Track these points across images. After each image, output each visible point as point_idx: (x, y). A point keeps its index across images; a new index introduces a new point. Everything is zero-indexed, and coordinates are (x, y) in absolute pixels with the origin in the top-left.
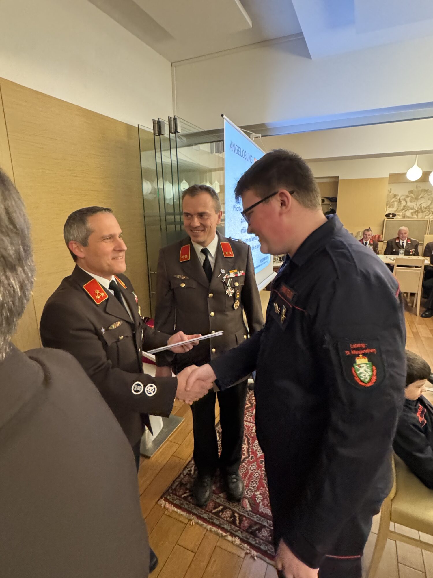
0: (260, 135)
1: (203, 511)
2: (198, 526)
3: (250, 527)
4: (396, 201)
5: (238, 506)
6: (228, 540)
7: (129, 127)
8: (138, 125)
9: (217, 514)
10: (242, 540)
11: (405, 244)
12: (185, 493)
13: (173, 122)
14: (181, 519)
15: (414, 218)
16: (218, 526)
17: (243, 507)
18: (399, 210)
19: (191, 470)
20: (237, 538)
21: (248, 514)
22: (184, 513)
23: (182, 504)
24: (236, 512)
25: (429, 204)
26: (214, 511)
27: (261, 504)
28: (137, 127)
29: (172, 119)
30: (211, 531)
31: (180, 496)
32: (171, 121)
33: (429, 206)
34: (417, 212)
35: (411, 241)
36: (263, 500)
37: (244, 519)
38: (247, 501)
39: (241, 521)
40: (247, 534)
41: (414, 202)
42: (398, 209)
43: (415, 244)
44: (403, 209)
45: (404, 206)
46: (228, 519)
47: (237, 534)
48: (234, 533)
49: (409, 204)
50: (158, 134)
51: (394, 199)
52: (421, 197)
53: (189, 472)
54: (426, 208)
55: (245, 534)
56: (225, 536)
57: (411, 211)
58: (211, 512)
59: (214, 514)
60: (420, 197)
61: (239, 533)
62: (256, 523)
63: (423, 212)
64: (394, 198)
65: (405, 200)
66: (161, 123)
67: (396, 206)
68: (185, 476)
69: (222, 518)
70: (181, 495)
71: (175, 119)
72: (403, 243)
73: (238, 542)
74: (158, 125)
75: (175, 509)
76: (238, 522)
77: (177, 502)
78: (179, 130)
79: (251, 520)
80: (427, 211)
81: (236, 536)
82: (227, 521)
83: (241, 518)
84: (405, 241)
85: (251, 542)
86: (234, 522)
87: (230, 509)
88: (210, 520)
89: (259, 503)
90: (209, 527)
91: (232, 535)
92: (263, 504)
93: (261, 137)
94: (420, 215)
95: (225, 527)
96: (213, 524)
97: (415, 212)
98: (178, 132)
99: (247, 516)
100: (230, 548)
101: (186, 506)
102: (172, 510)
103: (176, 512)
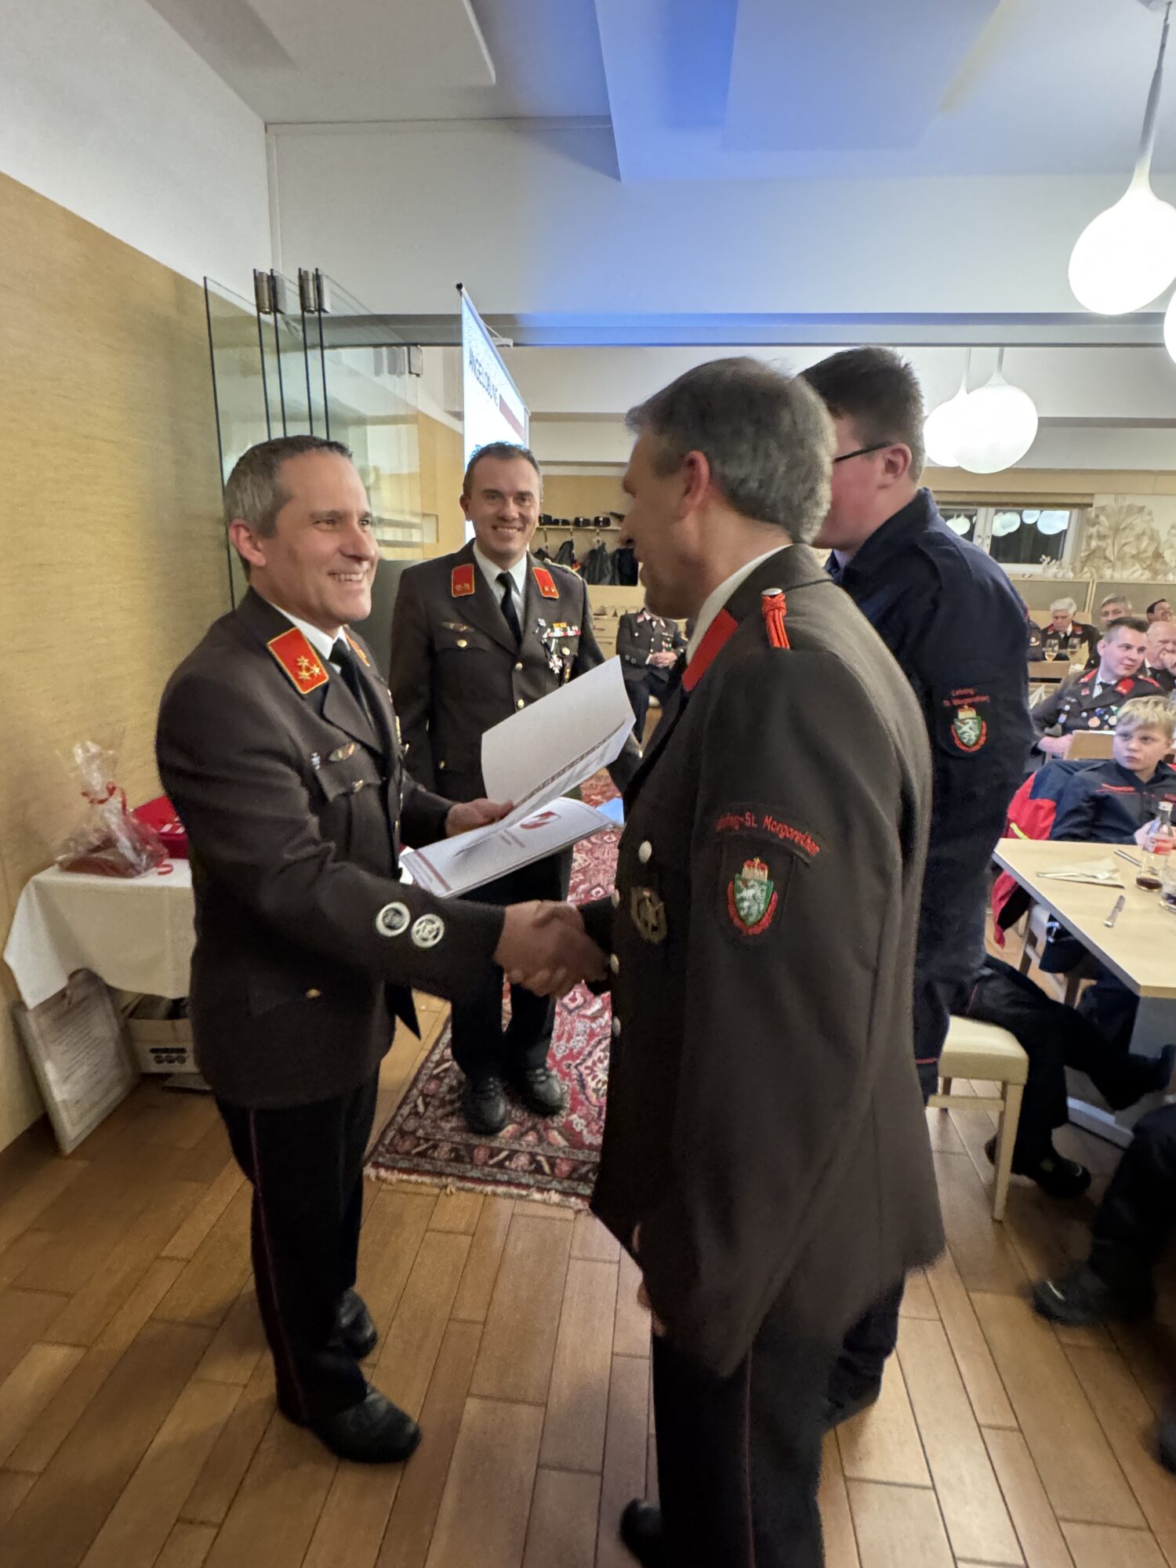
0: (511, 342)
1: (469, 1166)
2: (463, 1194)
3: (574, 1170)
5: (538, 1146)
6: (534, 1201)
7: (179, 282)
8: (205, 278)
9: (500, 1165)
10: (565, 1193)
12: (418, 1145)
13: (310, 284)
14: (424, 1189)
16: (509, 1183)
17: (550, 1144)
19: (416, 1106)
20: (553, 1192)
21: (564, 1152)
22: (427, 1179)
23: (418, 1165)
24: (537, 1154)
26: (491, 1162)
27: (585, 1132)
28: (202, 284)
29: (310, 277)
30: (494, 1194)
31: (408, 1153)
32: (307, 279)
36: (588, 1125)
37: (558, 1161)
38: (555, 1133)
39: (552, 1166)
40: (570, 1182)
46: (525, 1168)
47: (548, 1186)
48: (544, 1186)
50: (270, 308)
53: (413, 1111)
55: (566, 1184)
56: (527, 1195)
58: (485, 1164)
59: (492, 1166)
61: (555, 1184)
62: (584, 1163)
66: (279, 283)
68: (408, 1116)
69: (511, 1169)
70: (411, 1150)
71: (317, 277)
73: (555, 1197)
74: (268, 288)
75: (405, 1177)
76: (547, 1168)
77: (404, 1164)
78: (327, 306)
79: (573, 1160)
81: (549, 1190)
82: (525, 1171)
83: (552, 1160)
85: (582, 1192)
86: (539, 1170)
87: (523, 1152)
88: (489, 1178)
89: (582, 1131)
90: (489, 1189)
91: (541, 1190)
92: (588, 1132)
93: (512, 344)
95: (523, 1181)
96: (497, 1182)
98: (325, 311)
99: (562, 1155)
100: (542, 1211)
101: (428, 1167)
102: (398, 1180)
103: (409, 1182)
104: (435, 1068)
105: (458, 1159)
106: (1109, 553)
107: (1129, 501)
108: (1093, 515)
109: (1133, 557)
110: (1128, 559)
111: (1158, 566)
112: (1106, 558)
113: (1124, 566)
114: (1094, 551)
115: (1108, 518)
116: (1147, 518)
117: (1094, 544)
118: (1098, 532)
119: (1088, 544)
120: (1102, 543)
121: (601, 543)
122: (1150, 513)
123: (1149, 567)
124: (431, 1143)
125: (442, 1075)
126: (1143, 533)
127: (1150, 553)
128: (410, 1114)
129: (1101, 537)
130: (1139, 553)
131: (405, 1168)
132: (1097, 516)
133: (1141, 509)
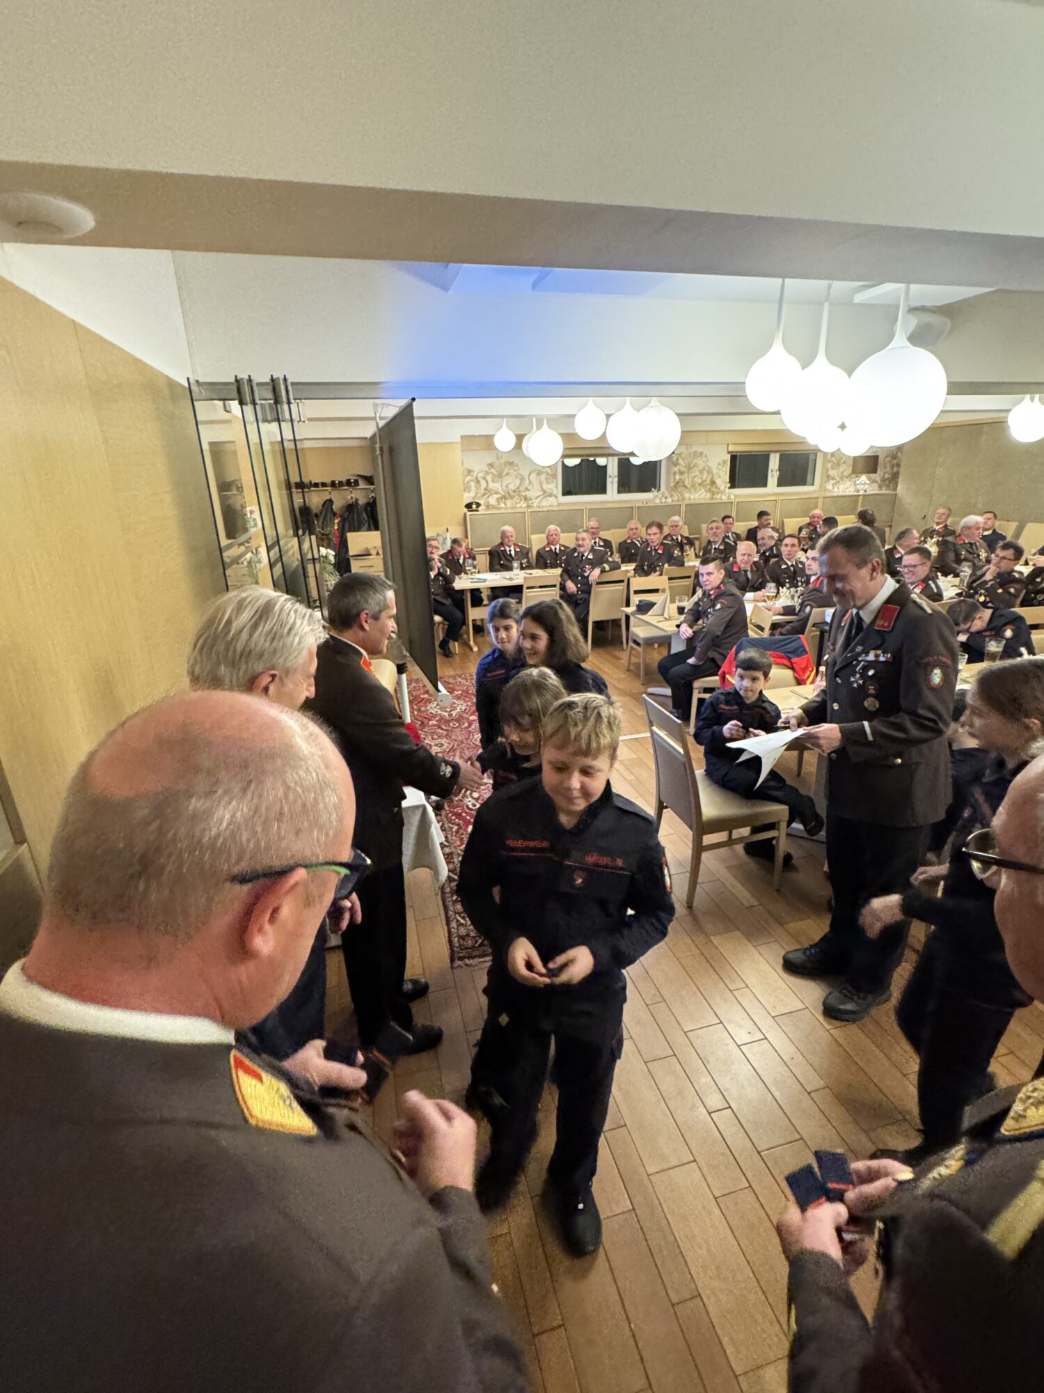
4: (472, 480)
8: (188, 379)
11: (513, 553)
12: (476, 942)
13: (280, 388)
15: (501, 508)
18: (479, 495)
19: (458, 921)
25: (518, 484)
28: (187, 385)
29: (282, 382)
32: (278, 383)
33: (518, 488)
34: (504, 497)
35: (519, 547)
41: (498, 481)
42: (477, 493)
43: (525, 552)
44: (484, 495)
45: (486, 489)
49: (491, 485)
51: (469, 478)
52: (507, 474)
53: (458, 924)
54: (514, 491)
57: (496, 496)
60: (504, 474)
63: (512, 498)
64: (468, 475)
65: (484, 478)
67: (473, 488)
68: (458, 928)
70: (475, 945)
71: (285, 380)
72: (510, 551)
80: (517, 497)
84: (512, 548)
94: (509, 503)
97: (501, 498)
106: (686, 483)
107: (694, 448)
108: (675, 459)
109: (700, 484)
110: (697, 486)
111: (713, 489)
112: (685, 486)
113: (696, 491)
114: (678, 482)
115: (684, 460)
116: (705, 459)
117: (677, 477)
118: (679, 470)
119: (675, 479)
120: (682, 477)
121: (354, 499)
122: (706, 456)
123: (709, 490)
126: (704, 469)
127: (708, 482)
129: (681, 473)
130: (703, 482)
132: (677, 459)
133: (701, 454)
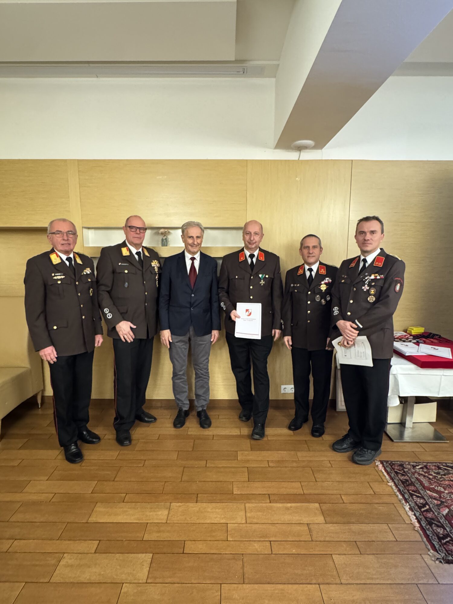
1: (403, 486)
2: (390, 488)
3: (433, 519)
6: (405, 509)
9: (412, 495)
14: (383, 478)
21: (438, 514)
22: (387, 477)
23: (391, 472)
24: (429, 505)
26: (411, 492)
30: (397, 496)
31: (394, 469)
37: (432, 513)
39: (427, 511)
46: (418, 502)
48: (414, 510)
53: (415, 466)
55: (422, 517)
58: (408, 490)
59: (409, 493)
61: (418, 513)
69: (413, 498)
73: (412, 515)
75: (383, 471)
76: (423, 509)
77: (388, 469)
79: (437, 518)
81: (413, 512)
82: (415, 502)
83: (430, 511)
85: (423, 524)
86: (420, 507)
87: (425, 501)
88: (403, 493)
90: (398, 494)
91: (411, 509)
95: (411, 503)
96: (403, 495)
99: (436, 514)
100: (402, 512)
101: (392, 475)
102: (381, 470)
103: (383, 473)
104: (444, 466)
105: (403, 483)
124: (404, 473)
125: (442, 469)
128: (412, 465)
131: (387, 471)
